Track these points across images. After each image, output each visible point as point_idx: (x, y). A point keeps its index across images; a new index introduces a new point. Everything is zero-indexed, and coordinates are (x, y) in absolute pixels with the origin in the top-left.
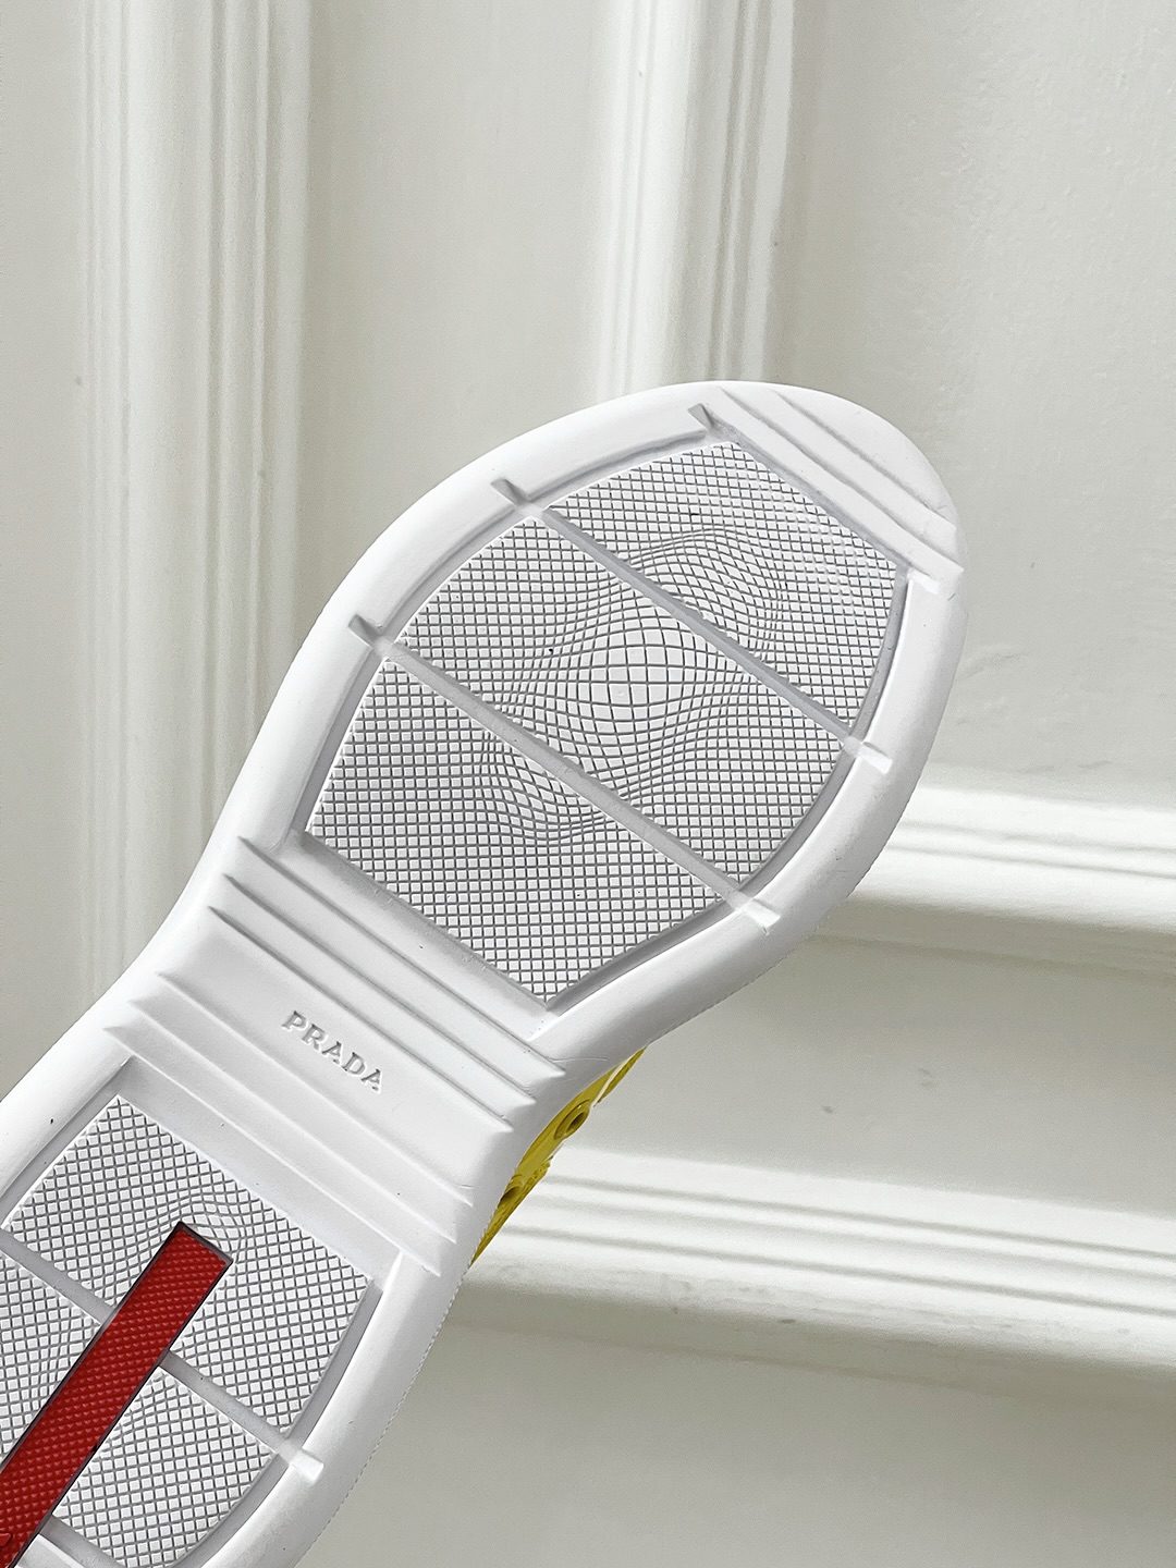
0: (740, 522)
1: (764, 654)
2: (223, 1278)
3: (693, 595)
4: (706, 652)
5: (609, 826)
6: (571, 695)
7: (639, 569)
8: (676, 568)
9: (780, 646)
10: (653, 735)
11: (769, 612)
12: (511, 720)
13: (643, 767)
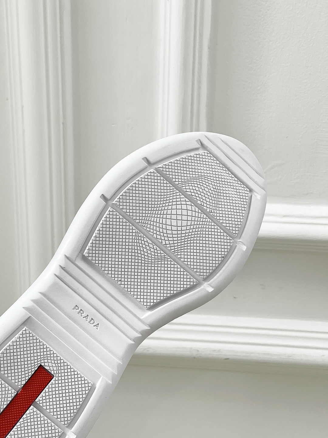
0: (208, 175)
1: (213, 214)
2: (51, 381)
3: (195, 196)
4: (198, 212)
5: (169, 260)
6: (161, 222)
7: (181, 187)
8: (191, 187)
9: (218, 212)
10: (183, 235)
11: (215, 202)
12: (144, 228)
13: (179, 244)
